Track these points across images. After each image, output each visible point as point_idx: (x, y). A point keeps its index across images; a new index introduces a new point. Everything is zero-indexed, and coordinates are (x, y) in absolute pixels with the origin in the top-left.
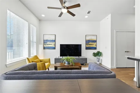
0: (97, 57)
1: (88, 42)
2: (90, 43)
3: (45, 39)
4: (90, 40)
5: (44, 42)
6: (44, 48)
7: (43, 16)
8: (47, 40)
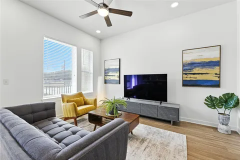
0: (222, 110)
1: (188, 67)
2: (196, 70)
3: (107, 68)
4: (195, 61)
5: (106, 72)
6: (106, 82)
7: (98, 32)
8: (108, 69)
